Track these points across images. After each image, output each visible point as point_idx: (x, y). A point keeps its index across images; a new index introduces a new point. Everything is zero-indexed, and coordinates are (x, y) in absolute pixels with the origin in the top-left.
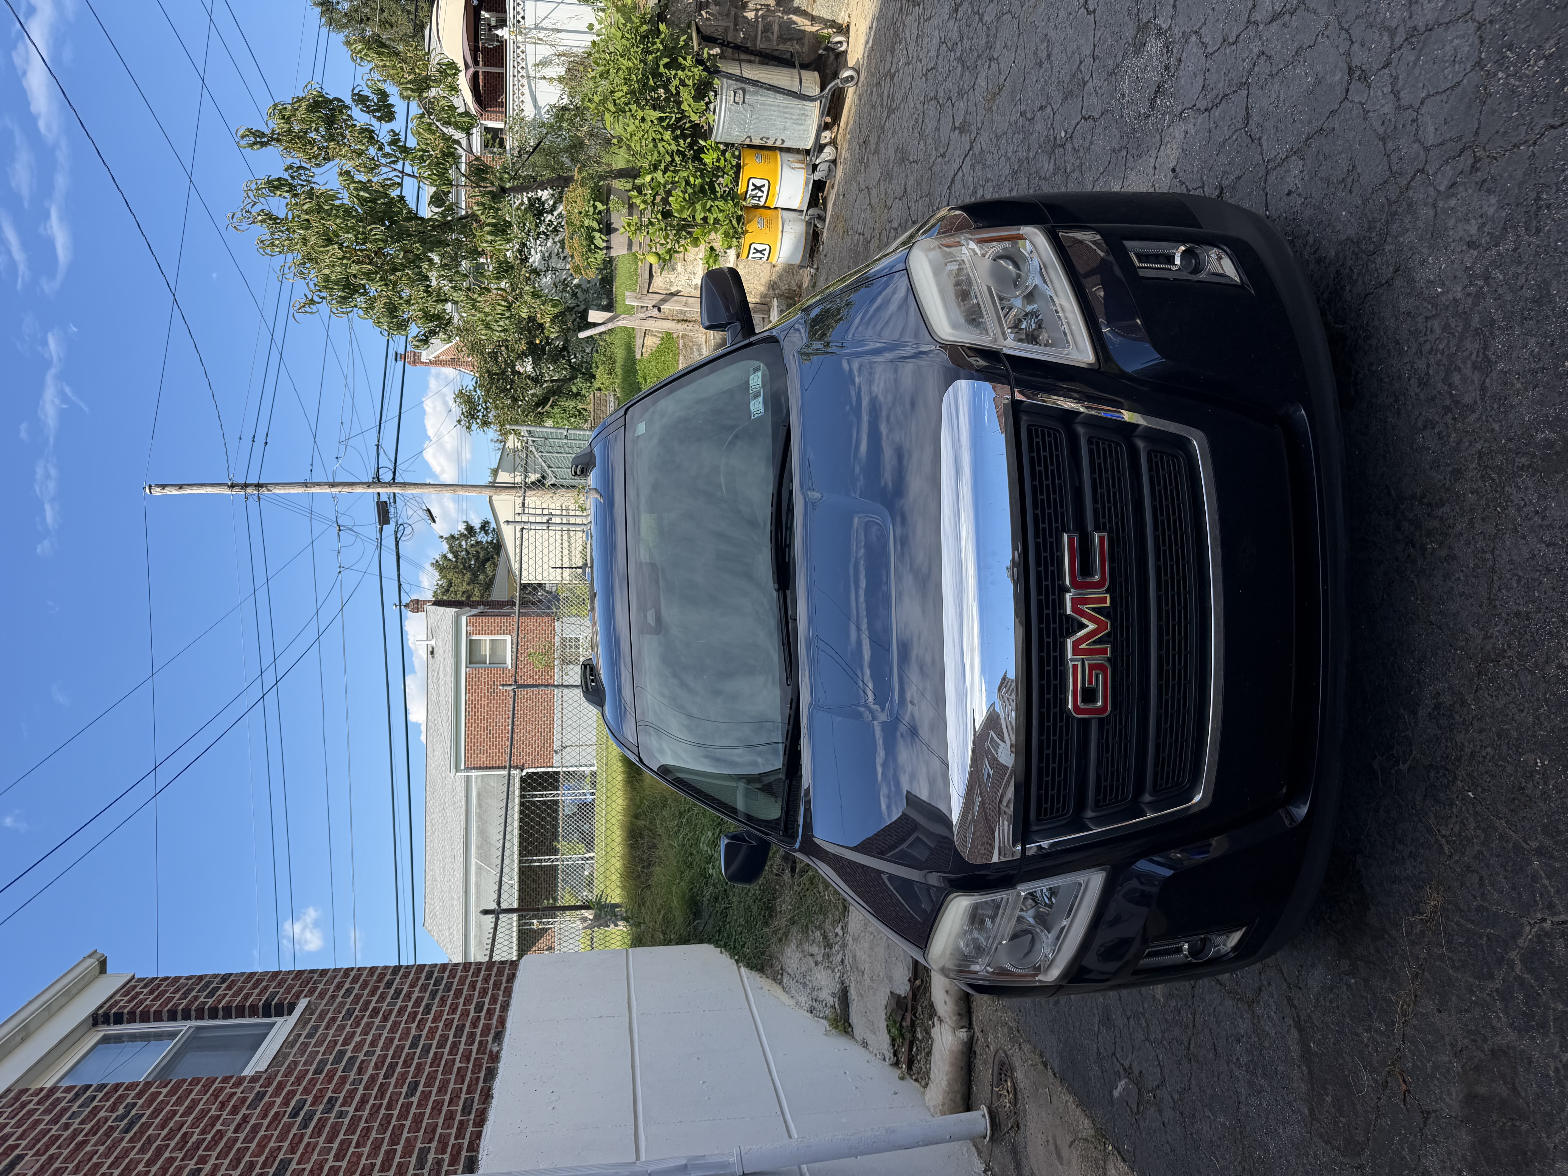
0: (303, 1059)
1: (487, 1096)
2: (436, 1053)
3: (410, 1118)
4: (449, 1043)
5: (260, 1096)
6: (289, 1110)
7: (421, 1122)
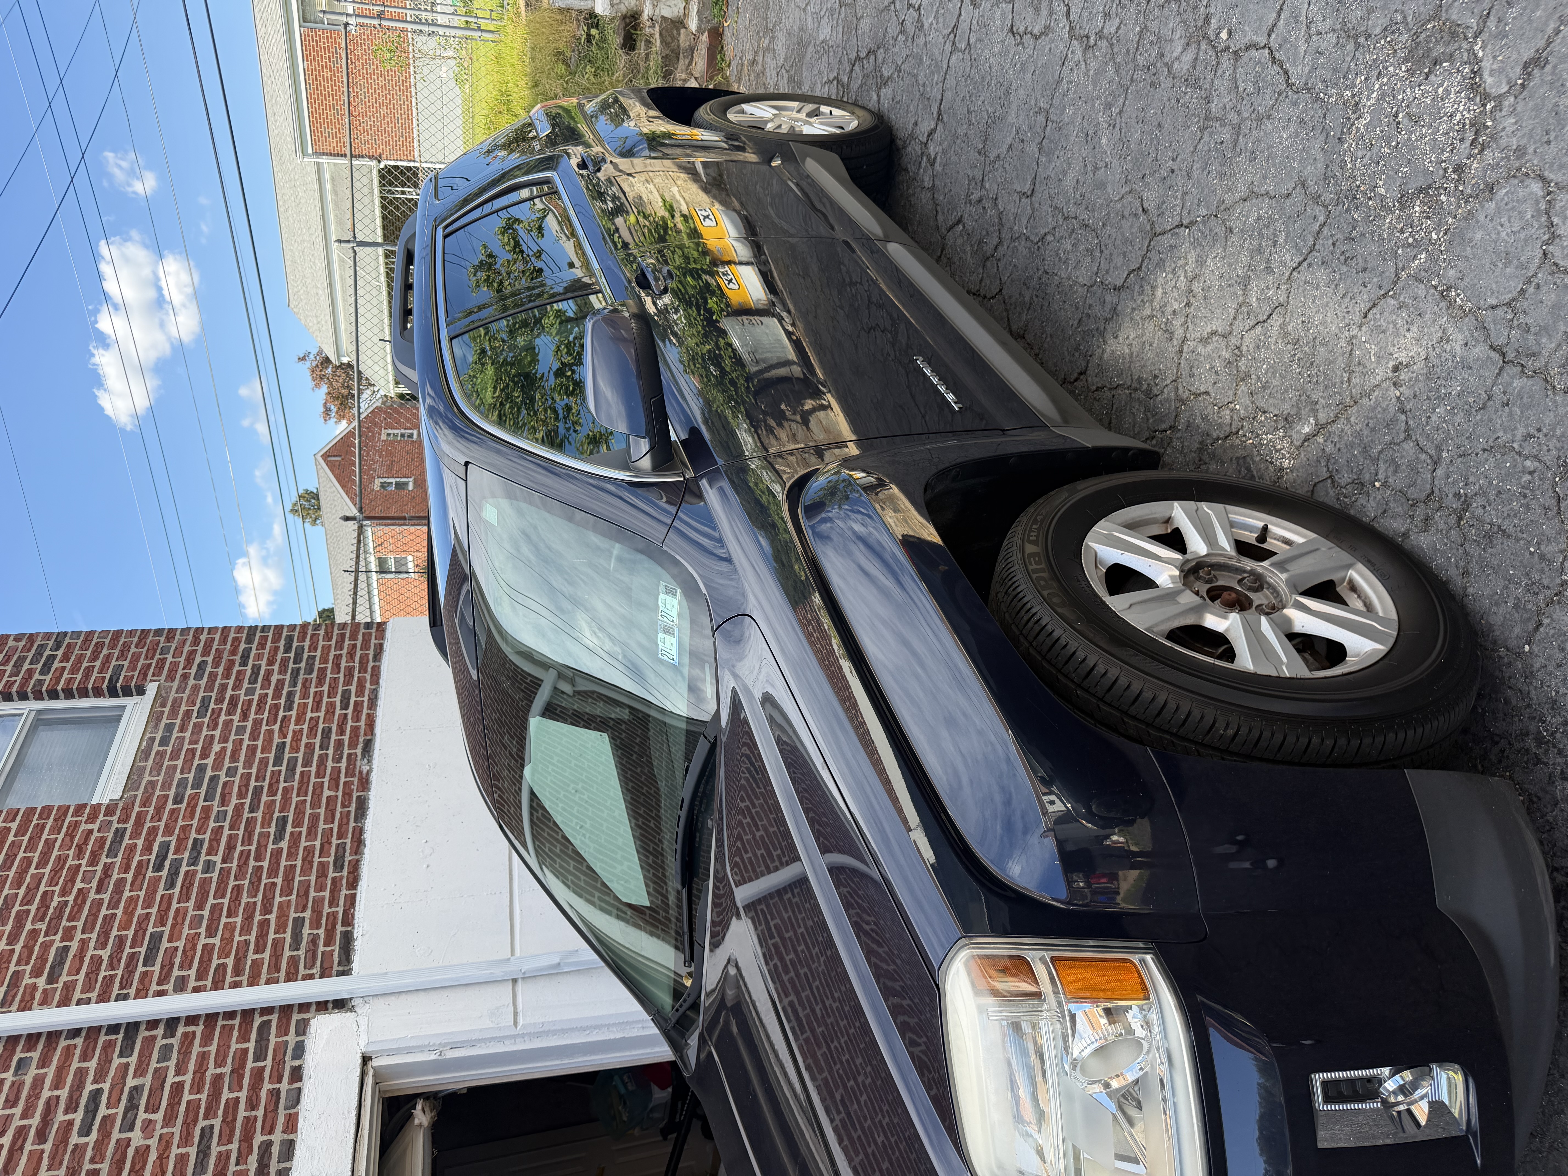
0: (161, 778)
1: (359, 843)
2: (302, 773)
3: (281, 874)
4: (316, 758)
5: (119, 835)
6: (153, 857)
7: (293, 879)
